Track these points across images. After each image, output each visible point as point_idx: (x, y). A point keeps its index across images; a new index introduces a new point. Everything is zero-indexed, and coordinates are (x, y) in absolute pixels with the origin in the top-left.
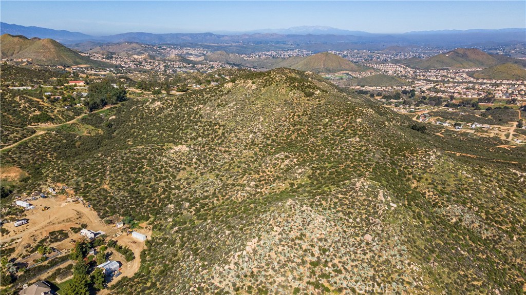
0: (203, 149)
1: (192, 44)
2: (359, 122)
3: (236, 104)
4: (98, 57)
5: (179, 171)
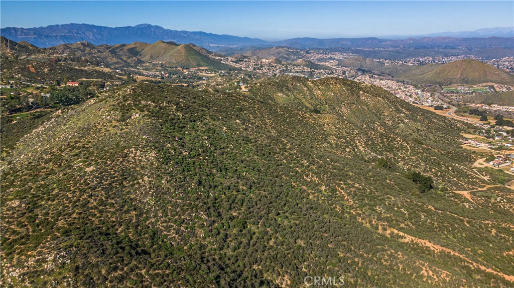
1: (343, 48)
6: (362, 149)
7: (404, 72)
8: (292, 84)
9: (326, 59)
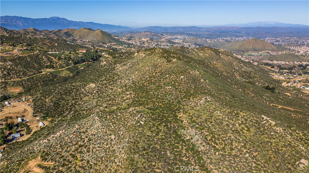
0: (102, 86)
1: (181, 32)
2: (181, 78)
3: (131, 64)
4: (124, 39)
5: (85, 97)
6: (239, 78)
7: (221, 45)
8: (187, 50)
9: (174, 39)
